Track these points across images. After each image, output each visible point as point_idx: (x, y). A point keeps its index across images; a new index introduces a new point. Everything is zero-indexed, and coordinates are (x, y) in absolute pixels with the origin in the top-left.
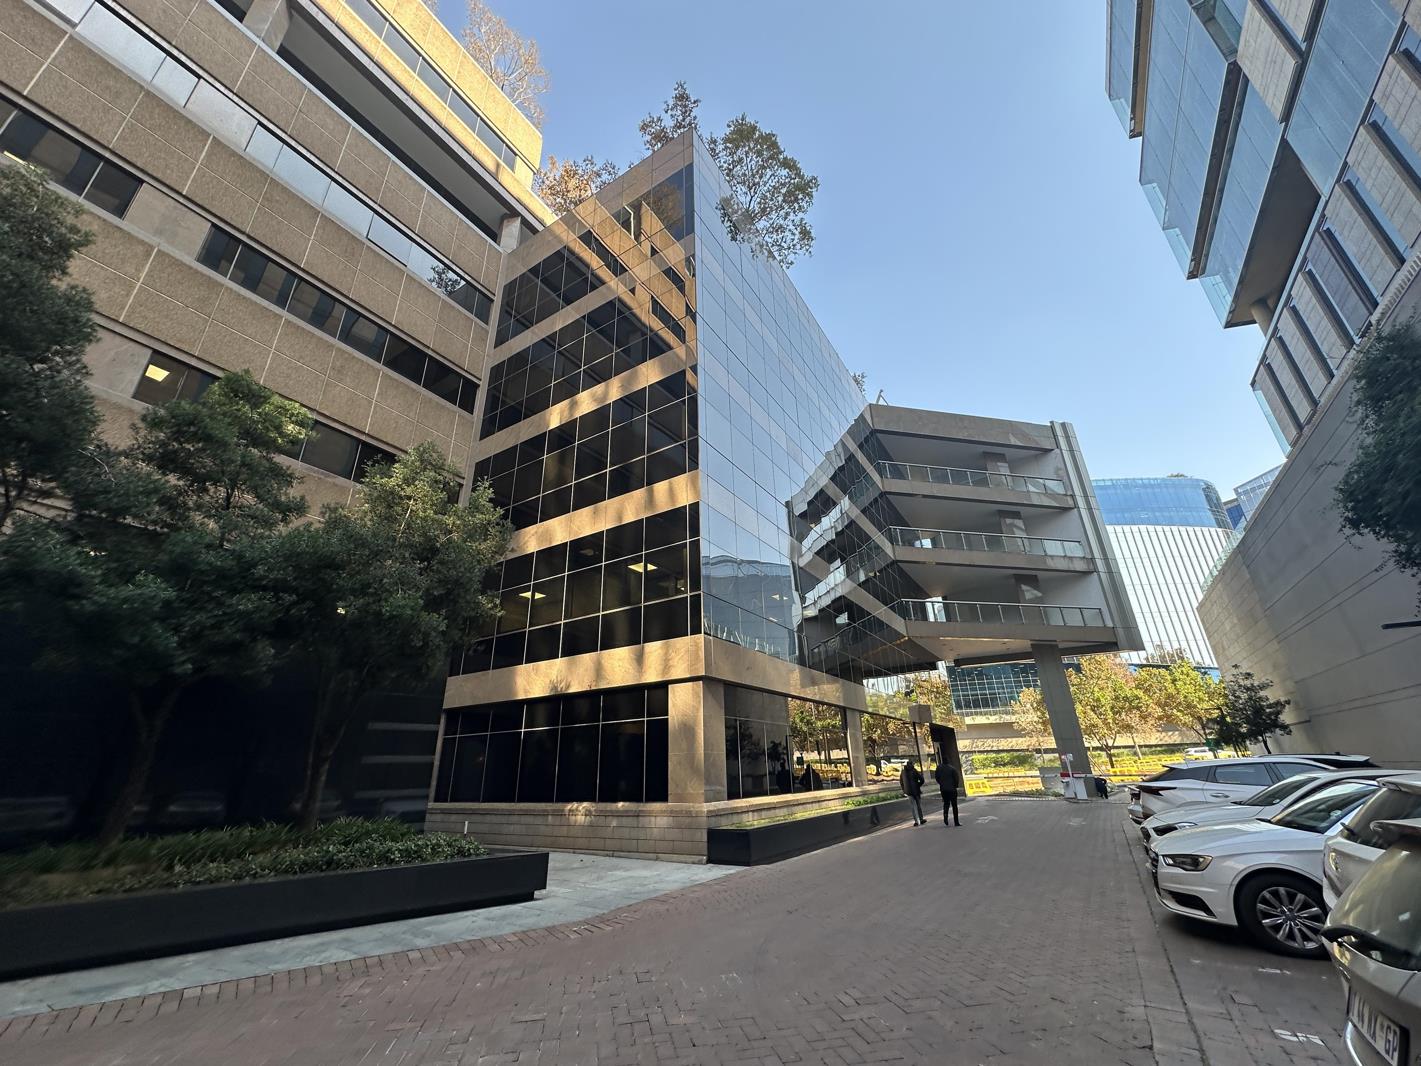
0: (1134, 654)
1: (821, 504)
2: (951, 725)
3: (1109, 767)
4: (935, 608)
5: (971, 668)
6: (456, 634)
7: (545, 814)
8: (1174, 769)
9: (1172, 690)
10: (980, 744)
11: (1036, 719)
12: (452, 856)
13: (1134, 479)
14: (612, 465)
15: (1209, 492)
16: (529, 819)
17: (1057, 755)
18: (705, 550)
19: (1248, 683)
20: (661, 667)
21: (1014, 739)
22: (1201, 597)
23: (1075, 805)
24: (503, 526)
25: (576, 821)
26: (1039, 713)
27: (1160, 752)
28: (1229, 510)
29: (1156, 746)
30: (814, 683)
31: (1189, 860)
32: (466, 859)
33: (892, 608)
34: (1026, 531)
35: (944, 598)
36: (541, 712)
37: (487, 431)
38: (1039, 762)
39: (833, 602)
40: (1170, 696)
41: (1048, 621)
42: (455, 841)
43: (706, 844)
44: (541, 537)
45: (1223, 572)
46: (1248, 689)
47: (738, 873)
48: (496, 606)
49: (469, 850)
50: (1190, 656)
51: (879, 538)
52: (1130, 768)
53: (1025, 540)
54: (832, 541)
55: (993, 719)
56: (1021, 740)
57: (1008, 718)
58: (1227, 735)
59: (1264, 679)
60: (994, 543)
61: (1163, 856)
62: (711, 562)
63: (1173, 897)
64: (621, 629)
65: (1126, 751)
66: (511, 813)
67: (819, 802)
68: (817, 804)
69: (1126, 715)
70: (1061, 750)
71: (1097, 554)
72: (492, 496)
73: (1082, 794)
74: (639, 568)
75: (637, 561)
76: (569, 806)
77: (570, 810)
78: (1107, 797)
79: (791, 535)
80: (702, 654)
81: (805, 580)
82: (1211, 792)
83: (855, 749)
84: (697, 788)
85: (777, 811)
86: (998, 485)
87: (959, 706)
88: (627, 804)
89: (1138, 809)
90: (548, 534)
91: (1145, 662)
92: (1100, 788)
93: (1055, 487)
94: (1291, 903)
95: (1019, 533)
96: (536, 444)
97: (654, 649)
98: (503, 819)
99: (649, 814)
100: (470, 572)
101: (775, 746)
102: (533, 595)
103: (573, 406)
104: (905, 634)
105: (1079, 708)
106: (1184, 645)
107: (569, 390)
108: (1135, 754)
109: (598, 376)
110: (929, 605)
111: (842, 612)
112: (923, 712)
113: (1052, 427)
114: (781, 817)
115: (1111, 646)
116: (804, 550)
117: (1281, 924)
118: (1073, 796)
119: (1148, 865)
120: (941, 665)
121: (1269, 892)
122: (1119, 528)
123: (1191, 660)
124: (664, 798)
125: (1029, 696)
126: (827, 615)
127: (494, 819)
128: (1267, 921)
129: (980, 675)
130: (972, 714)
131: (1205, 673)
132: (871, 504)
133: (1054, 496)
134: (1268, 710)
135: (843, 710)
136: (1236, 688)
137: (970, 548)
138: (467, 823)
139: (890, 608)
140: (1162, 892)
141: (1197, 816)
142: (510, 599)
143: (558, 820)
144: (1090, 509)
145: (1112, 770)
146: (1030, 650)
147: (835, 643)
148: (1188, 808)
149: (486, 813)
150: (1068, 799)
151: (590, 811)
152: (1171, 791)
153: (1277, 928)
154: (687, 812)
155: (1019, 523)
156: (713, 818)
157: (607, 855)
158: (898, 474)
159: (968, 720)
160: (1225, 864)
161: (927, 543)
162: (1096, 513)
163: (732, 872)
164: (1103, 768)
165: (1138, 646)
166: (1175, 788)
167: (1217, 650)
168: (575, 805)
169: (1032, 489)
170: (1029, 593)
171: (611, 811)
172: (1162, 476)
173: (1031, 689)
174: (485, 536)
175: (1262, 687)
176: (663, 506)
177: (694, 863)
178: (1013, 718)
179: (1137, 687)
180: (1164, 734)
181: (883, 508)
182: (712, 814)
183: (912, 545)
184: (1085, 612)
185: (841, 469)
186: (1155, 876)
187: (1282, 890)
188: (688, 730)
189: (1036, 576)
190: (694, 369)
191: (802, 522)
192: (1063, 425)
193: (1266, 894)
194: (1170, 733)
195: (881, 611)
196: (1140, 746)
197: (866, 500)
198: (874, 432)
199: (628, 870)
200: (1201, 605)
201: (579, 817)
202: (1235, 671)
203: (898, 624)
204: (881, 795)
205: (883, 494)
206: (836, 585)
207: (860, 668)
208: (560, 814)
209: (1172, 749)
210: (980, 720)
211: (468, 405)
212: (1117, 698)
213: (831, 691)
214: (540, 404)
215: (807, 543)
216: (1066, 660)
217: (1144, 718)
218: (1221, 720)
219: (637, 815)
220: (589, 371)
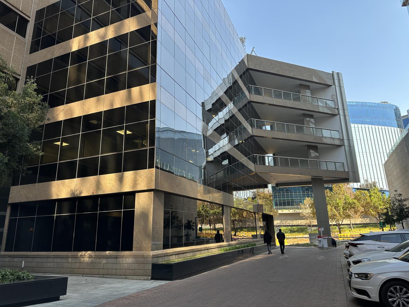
0: (355, 184)
1: (218, 106)
2: (271, 214)
3: (339, 233)
4: (269, 159)
5: (284, 188)
6: (15, 165)
7: (67, 257)
8: (364, 236)
9: (369, 200)
10: (285, 223)
11: (310, 212)
12: (14, 280)
13: (366, 103)
14: (108, 75)
15: (397, 111)
16: (59, 260)
17: (317, 228)
18: (157, 125)
19: (399, 198)
20: (132, 184)
21: (300, 221)
22: (386, 159)
23: (323, 250)
24: (43, 105)
25: (84, 261)
26: (312, 209)
27: (361, 227)
28: (403, 120)
29: (359, 224)
30: (209, 192)
31: (364, 276)
32: (22, 282)
33: (249, 159)
34: (315, 124)
35: (274, 155)
36: (66, 205)
37: (34, 49)
38: (309, 231)
39: (221, 154)
40: (368, 203)
41: (320, 167)
42: (15, 272)
43: (151, 270)
44: (66, 112)
45: (397, 148)
46: (399, 201)
47: (166, 284)
48: (38, 150)
49: (23, 277)
50: (378, 185)
51: (246, 124)
52: (347, 234)
53: (314, 129)
54: (223, 125)
55: (291, 211)
56: (303, 221)
57: (298, 211)
58: (388, 220)
59: (406, 197)
60: (300, 129)
61: (354, 274)
62: (161, 130)
63: (356, 291)
64: (111, 164)
65: (346, 226)
66: (48, 257)
67: (208, 249)
68: (207, 251)
69: (349, 211)
70: (319, 226)
71: (345, 137)
72: (36, 87)
73: (326, 245)
74: (122, 132)
75: (121, 129)
76: (80, 253)
77: (81, 255)
78: (336, 247)
79: (203, 121)
80: (154, 178)
81: (209, 143)
82: (378, 246)
83: (227, 224)
84: (147, 244)
85: (187, 254)
86: (305, 101)
87: (276, 205)
88: (111, 252)
89: (348, 252)
90: (71, 111)
91: (359, 187)
92: (334, 243)
93: (331, 104)
94: (401, 292)
95: (312, 125)
96: (64, 59)
97: (129, 175)
98: (45, 260)
99: (123, 257)
100: (22, 130)
101: (189, 222)
102: (62, 144)
103: (86, 39)
104: (254, 170)
105: (329, 207)
106: (377, 180)
107: (84, 30)
108: (350, 227)
109: (101, 23)
110: (267, 157)
111: (225, 159)
112: (259, 207)
113: (333, 74)
114: (189, 257)
115: (346, 180)
116: (209, 128)
117: (396, 301)
118: (322, 246)
119: (348, 277)
120: (270, 186)
121: (393, 288)
122: (356, 125)
123: (379, 187)
124: (130, 249)
125: (308, 201)
126: (218, 160)
127: (38, 260)
128: (391, 299)
129: (287, 190)
130: (282, 209)
131: (383, 193)
132: (243, 107)
133: (330, 108)
134: (405, 210)
135: (222, 206)
136: (395, 200)
137: (289, 131)
138: (23, 262)
139: (248, 158)
140: (351, 288)
141: (371, 256)
142: (48, 146)
143: (74, 260)
144: (345, 116)
145: (340, 235)
146: (311, 181)
147: (221, 174)
148: (368, 253)
149: (34, 257)
150: (320, 248)
151: (91, 255)
152: (362, 245)
153: (394, 302)
154: (142, 256)
155: (312, 120)
156: (155, 259)
157: (100, 277)
158: (258, 92)
159: (280, 211)
160: (378, 277)
161: (268, 128)
162: (347, 117)
163: (163, 283)
164: (336, 234)
165: (357, 180)
166: (364, 244)
167: (389, 183)
168: (84, 253)
169: (320, 104)
170: (313, 153)
171: (102, 256)
172: (378, 102)
173: (310, 198)
174: (32, 110)
175: (405, 200)
176: (136, 100)
177: (144, 280)
178: (300, 211)
179: (355, 199)
180: (363, 219)
181: (249, 109)
182: (154, 257)
183: (261, 128)
184: (337, 164)
185: (230, 88)
186: (350, 282)
187: (398, 287)
188: (145, 215)
189: (317, 146)
190: (156, 25)
191: (209, 113)
192: (338, 73)
193: (392, 289)
194: (366, 219)
195: (243, 160)
196: (353, 224)
197: (241, 105)
198: (248, 69)
199: (110, 284)
200: (386, 163)
201: (85, 259)
202: (395, 193)
203: (251, 166)
204: (237, 246)
205: (250, 102)
206: (224, 146)
207: (232, 186)
208: (76, 257)
209: (365, 225)
210: (286, 211)
211: (22, 32)
212: (346, 203)
213: (217, 196)
214: (67, 36)
215: (210, 124)
216: (326, 185)
217: (356, 212)
218: (386, 214)
219: (116, 257)
220: (96, 20)
